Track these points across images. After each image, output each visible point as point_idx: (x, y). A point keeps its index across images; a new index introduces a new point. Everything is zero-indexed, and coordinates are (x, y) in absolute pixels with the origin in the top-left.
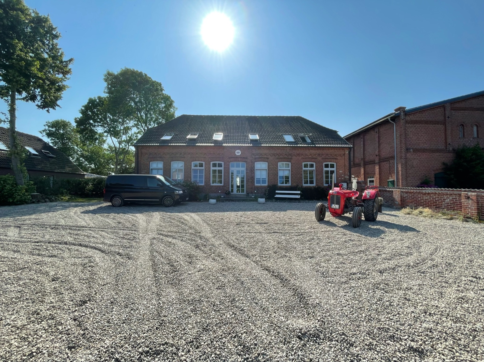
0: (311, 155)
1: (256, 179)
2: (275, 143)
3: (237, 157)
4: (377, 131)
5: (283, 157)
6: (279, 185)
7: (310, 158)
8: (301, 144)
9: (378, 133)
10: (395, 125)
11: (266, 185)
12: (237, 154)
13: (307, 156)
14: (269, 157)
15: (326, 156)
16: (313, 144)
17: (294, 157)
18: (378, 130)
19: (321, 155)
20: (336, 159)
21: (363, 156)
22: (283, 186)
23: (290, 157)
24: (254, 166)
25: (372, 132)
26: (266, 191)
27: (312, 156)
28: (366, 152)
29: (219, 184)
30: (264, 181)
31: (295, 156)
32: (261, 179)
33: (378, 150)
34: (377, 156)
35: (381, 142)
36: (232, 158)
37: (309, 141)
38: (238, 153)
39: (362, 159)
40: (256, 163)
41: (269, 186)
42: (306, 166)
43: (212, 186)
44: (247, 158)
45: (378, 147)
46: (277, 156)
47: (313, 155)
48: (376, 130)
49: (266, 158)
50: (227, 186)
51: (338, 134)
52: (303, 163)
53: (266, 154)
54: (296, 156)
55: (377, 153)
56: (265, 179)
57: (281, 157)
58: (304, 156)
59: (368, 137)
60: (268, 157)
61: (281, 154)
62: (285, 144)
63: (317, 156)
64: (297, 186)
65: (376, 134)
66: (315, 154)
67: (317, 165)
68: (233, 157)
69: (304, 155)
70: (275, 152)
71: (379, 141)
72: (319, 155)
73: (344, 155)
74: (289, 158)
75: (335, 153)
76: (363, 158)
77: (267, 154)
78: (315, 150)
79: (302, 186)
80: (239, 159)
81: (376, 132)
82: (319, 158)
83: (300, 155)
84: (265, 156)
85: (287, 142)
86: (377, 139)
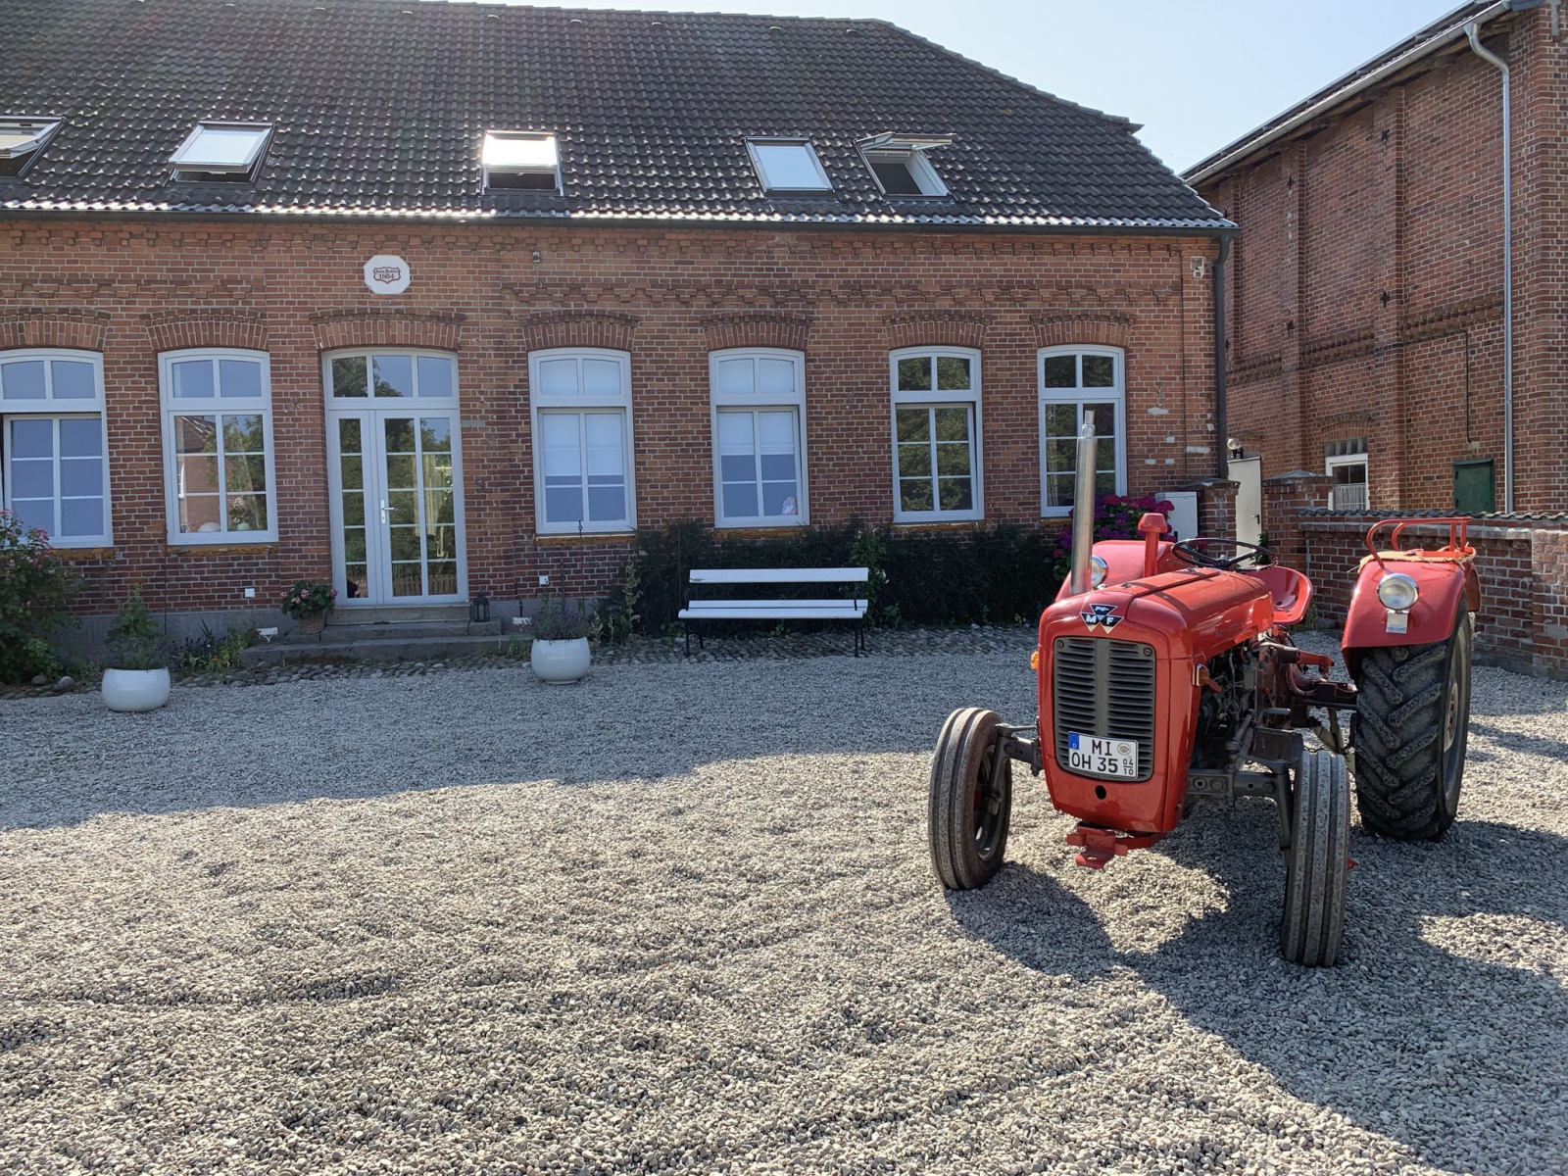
0: (948, 289)
1: (550, 480)
2: (684, 204)
3: (376, 313)
4: (1392, 128)
5: (742, 310)
6: (724, 521)
7: (940, 314)
8: (877, 208)
9: (1392, 140)
10: (1506, 78)
11: (626, 524)
12: (379, 288)
13: (924, 297)
14: (641, 308)
15: (1054, 297)
16: (961, 208)
17: (826, 312)
18: (1392, 118)
19: (1018, 293)
20: (1122, 319)
21: (1293, 306)
22: (753, 533)
23: (795, 310)
24: (524, 384)
25: (1357, 140)
26: (623, 574)
27: (957, 302)
28: (1313, 279)
29: (245, 536)
30: (606, 500)
31: (834, 298)
32: (585, 486)
33: (1392, 262)
34: (1385, 298)
35: (1412, 204)
36: (338, 316)
37: (932, 184)
38: (386, 275)
39: (1290, 326)
40: (535, 358)
41: (643, 537)
42: (914, 376)
43: (183, 553)
44: (461, 319)
45: (1393, 240)
46: (700, 304)
47: (962, 293)
48: (1385, 120)
49: (612, 315)
50: (313, 550)
51: (1135, 143)
52: (896, 357)
53: (608, 288)
54: (840, 303)
55: (1386, 279)
56: (619, 479)
57: (730, 308)
58: (900, 302)
59: (1327, 173)
60: (625, 309)
61: (729, 290)
62: (756, 206)
63: (990, 297)
64: (856, 523)
65: (1377, 147)
66: (980, 286)
67: (992, 369)
68: (350, 313)
69: (899, 292)
70: (686, 272)
71: (1400, 199)
72: (1005, 288)
73: (1179, 287)
74: (786, 319)
75: (1121, 277)
76: (1294, 317)
77: (620, 284)
78: (978, 253)
79: (889, 525)
80: (399, 329)
81: (1385, 136)
82: (1010, 318)
83: (872, 295)
84: (609, 306)
85: (770, 193)
86: (1388, 185)
